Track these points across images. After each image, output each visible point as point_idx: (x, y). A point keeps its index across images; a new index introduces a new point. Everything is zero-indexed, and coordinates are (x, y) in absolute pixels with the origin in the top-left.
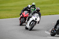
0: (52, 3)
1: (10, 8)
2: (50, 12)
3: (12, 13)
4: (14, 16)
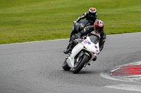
0: (117, 6)
1: (16, 18)
2: (112, 26)
3: (21, 30)
4: (26, 38)
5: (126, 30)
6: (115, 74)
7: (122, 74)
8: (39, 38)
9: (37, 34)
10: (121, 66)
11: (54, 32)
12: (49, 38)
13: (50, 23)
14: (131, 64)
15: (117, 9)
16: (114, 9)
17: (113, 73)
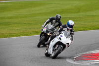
5: (84, 29)
6: (77, 59)
7: (81, 59)
8: (24, 34)
9: (22, 31)
10: (81, 54)
11: (34, 30)
12: (31, 34)
13: (31, 24)
14: (88, 52)
15: (79, 14)
16: (76, 14)
17: (75, 59)
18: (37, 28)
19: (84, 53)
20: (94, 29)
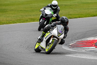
1: (4, 7)
3: (8, 15)
4: (11, 21)
5: (80, 16)
8: (20, 21)
9: (18, 18)
11: (30, 17)
12: (27, 21)
14: (83, 39)
17: (71, 46)
18: (34, 15)
19: (79, 40)
20: (89, 17)
